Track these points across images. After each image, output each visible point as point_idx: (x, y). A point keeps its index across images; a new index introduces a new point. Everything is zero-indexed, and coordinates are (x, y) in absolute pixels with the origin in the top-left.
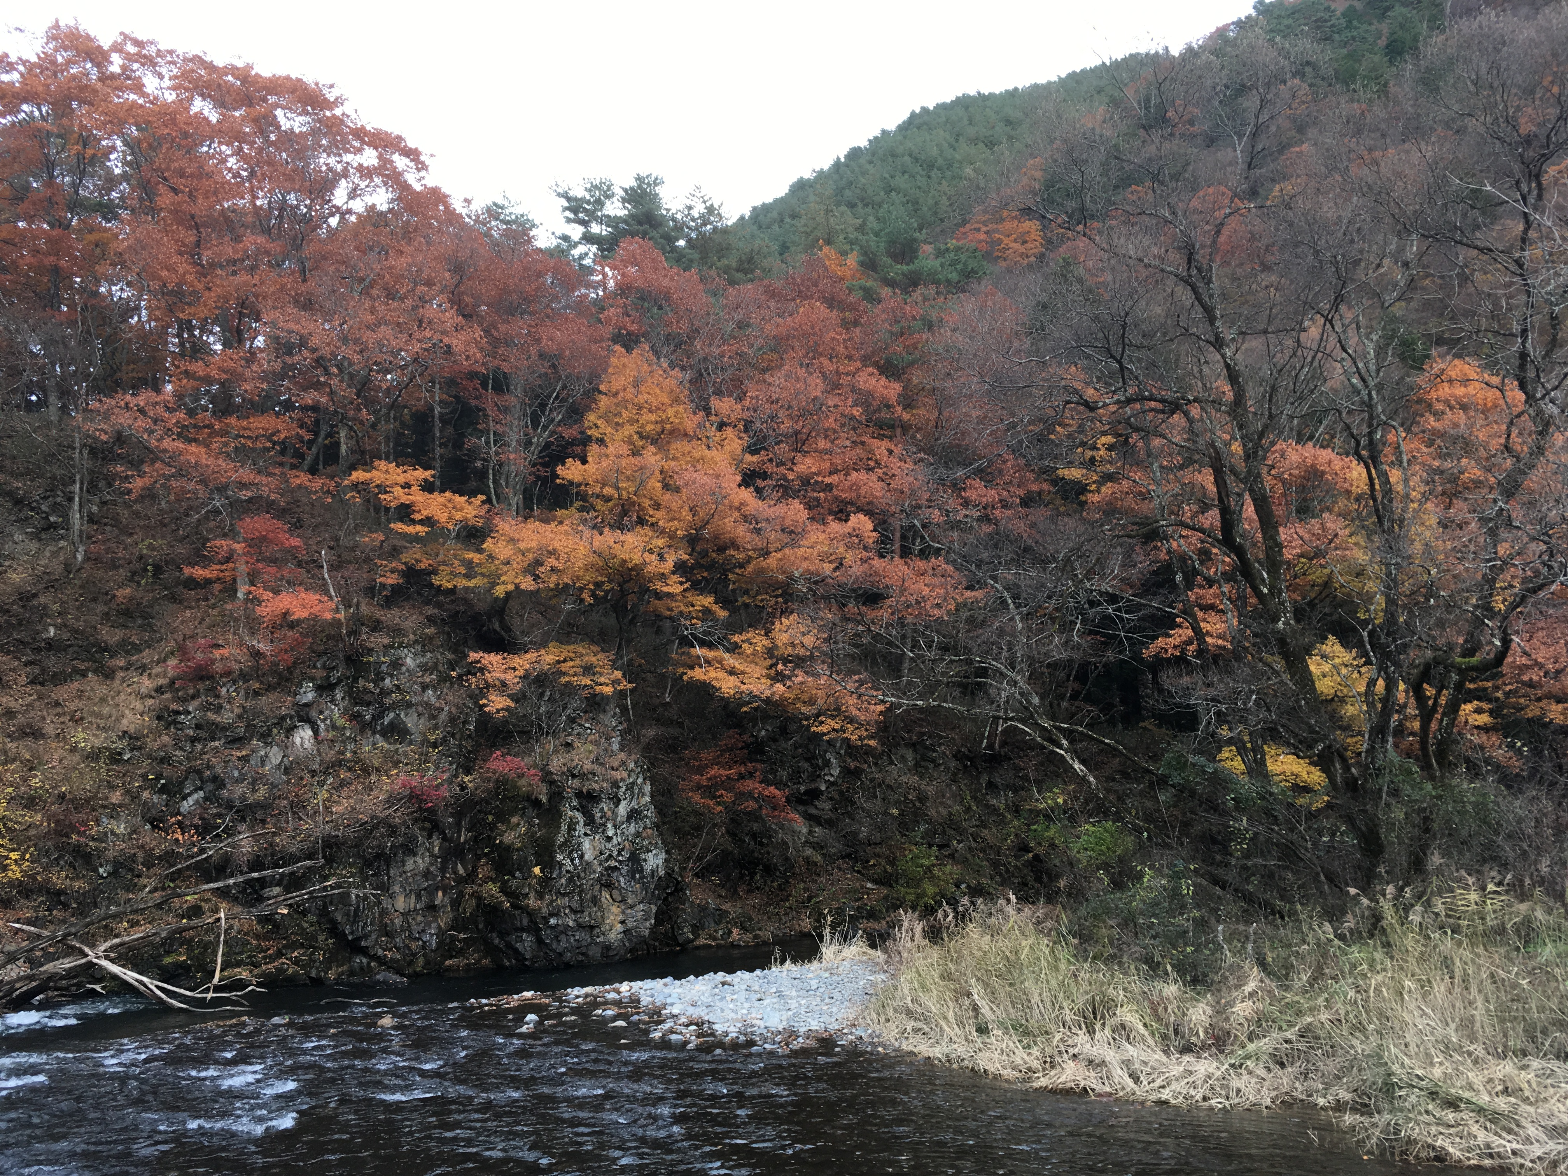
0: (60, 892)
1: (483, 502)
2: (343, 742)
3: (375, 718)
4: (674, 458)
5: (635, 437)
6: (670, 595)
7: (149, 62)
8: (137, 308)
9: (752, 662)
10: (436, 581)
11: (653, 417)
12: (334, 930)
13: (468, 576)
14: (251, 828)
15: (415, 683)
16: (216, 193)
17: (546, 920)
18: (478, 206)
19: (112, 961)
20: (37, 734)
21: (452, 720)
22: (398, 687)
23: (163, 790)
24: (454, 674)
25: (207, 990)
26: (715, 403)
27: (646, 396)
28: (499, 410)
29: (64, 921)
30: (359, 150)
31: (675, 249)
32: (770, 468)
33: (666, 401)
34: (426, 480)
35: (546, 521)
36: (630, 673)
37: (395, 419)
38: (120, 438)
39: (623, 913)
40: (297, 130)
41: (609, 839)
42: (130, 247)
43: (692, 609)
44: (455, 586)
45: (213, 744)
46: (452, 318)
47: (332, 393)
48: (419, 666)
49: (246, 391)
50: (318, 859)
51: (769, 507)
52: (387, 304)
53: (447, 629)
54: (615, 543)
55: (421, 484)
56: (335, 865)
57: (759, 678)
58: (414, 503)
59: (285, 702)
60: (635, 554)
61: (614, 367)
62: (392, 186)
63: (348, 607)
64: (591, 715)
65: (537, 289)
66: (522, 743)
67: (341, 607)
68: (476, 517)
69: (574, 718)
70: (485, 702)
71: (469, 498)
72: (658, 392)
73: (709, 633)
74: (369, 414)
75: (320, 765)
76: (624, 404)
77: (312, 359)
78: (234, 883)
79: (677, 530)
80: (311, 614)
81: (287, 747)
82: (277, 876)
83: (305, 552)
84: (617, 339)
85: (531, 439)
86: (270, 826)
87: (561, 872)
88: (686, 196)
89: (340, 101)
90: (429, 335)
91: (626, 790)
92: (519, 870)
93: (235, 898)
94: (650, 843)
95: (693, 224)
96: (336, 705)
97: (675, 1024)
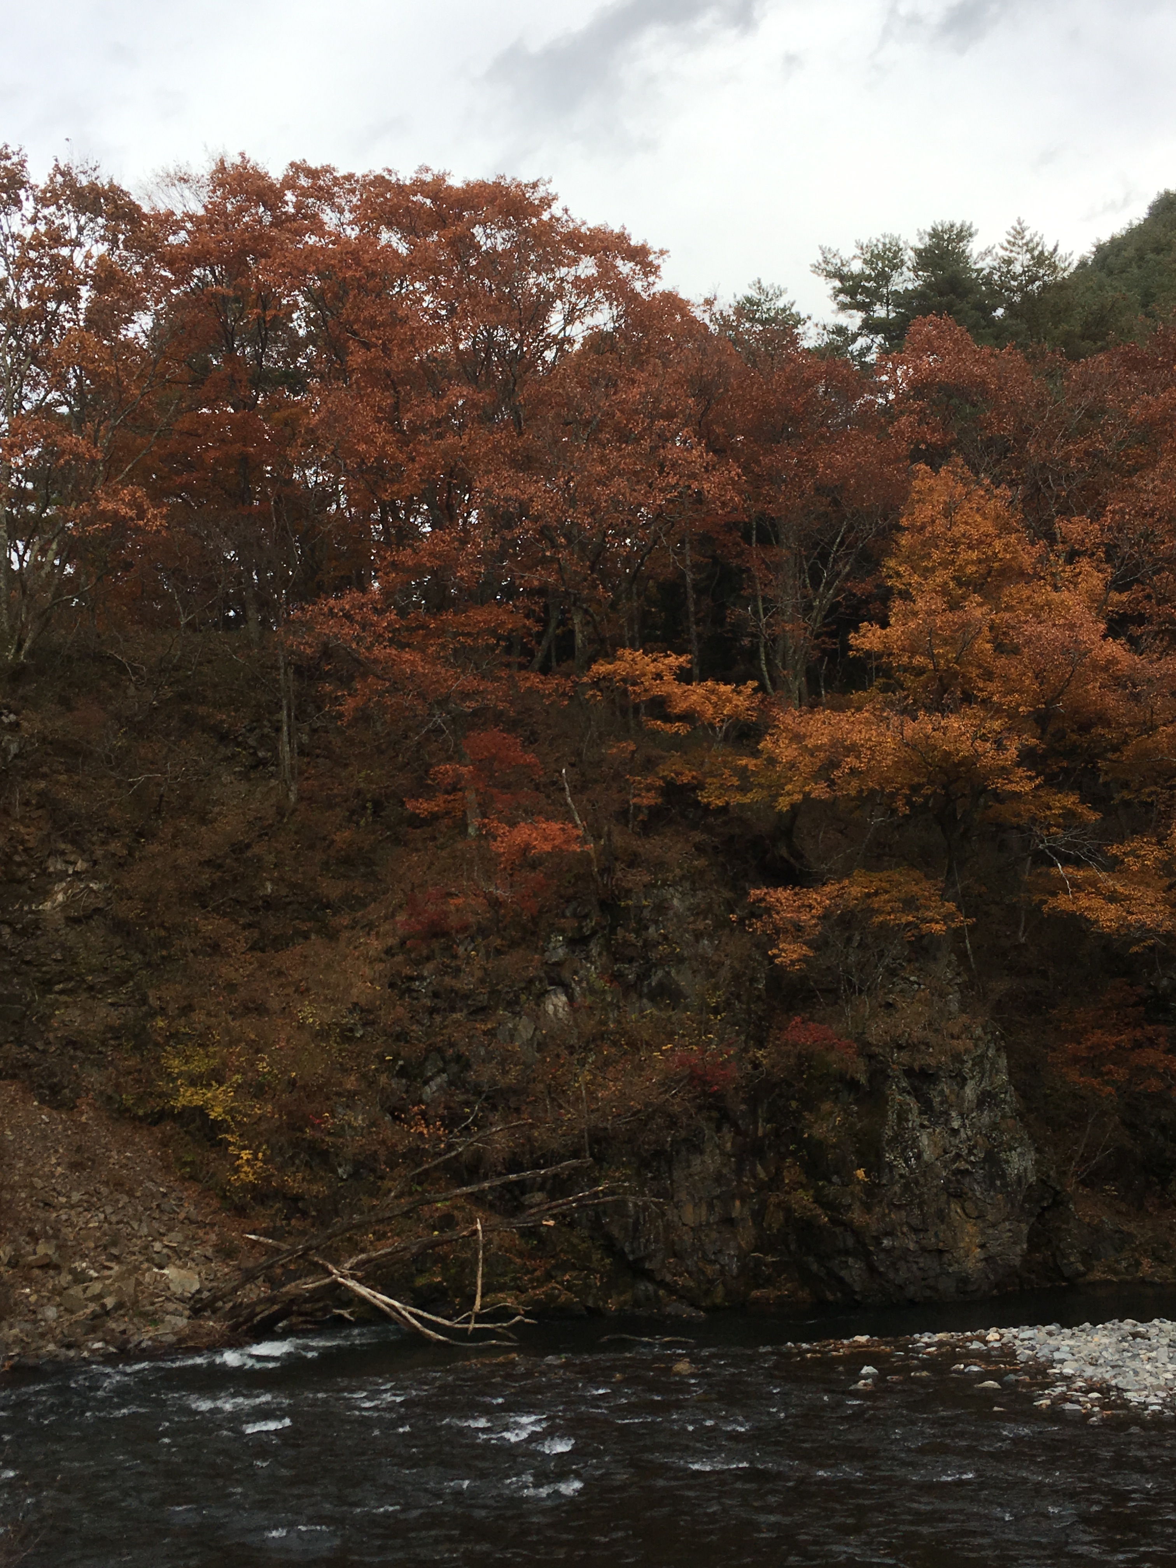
0: (297, 1198)
1: (755, 690)
2: (603, 1009)
3: (643, 976)
4: (1009, 608)
5: (952, 584)
6: (1017, 795)
7: (325, 195)
8: (336, 493)
9: (1140, 883)
10: (703, 797)
11: (974, 555)
12: (610, 1247)
13: (743, 789)
14: (505, 1119)
15: (686, 931)
16: (412, 341)
17: (877, 1240)
18: (726, 304)
19: (360, 1281)
20: (261, 1010)
21: (737, 977)
22: (665, 937)
23: (402, 1073)
24: (733, 917)
25: (467, 1320)
26: (1061, 526)
27: (962, 528)
28: (768, 568)
29: (304, 1233)
30: (575, 261)
31: (992, 322)
32: (1148, 608)
33: (991, 530)
34: (680, 668)
35: (839, 708)
36: (967, 905)
37: (639, 595)
38: (327, 652)
39: (983, 1233)
40: (500, 248)
41: (955, 1132)
42: (322, 420)
43: (1048, 813)
44: (728, 803)
45: (454, 1015)
46: (701, 456)
47: (561, 570)
48: (689, 909)
49: (462, 578)
50: (585, 1157)
51: (1151, 662)
52: (620, 449)
53: (721, 859)
54: (934, 730)
55: (675, 674)
56: (605, 1165)
57: (1152, 905)
58: (669, 695)
59: (532, 961)
60: (963, 742)
61: (918, 492)
62: (617, 299)
63: (598, 837)
64: (917, 965)
65: (807, 403)
66: (827, 1005)
67: (589, 838)
68: (748, 710)
69: (895, 969)
70: (775, 951)
71: (737, 686)
72: (979, 519)
73: (1075, 846)
74: (607, 592)
75: (579, 1039)
76: (933, 541)
77: (534, 530)
78: (490, 1187)
79: (1019, 705)
80: (554, 847)
81: (538, 1018)
82: (539, 1179)
83: (542, 773)
84: (916, 456)
85: (811, 602)
86: (526, 1116)
87: (893, 1177)
88: (1002, 247)
89: (547, 202)
90: (672, 481)
91: (973, 1065)
92: (837, 1173)
93: (492, 1206)
94: (1012, 1138)
95: (1016, 284)
96: (592, 963)
97: (1069, 1389)
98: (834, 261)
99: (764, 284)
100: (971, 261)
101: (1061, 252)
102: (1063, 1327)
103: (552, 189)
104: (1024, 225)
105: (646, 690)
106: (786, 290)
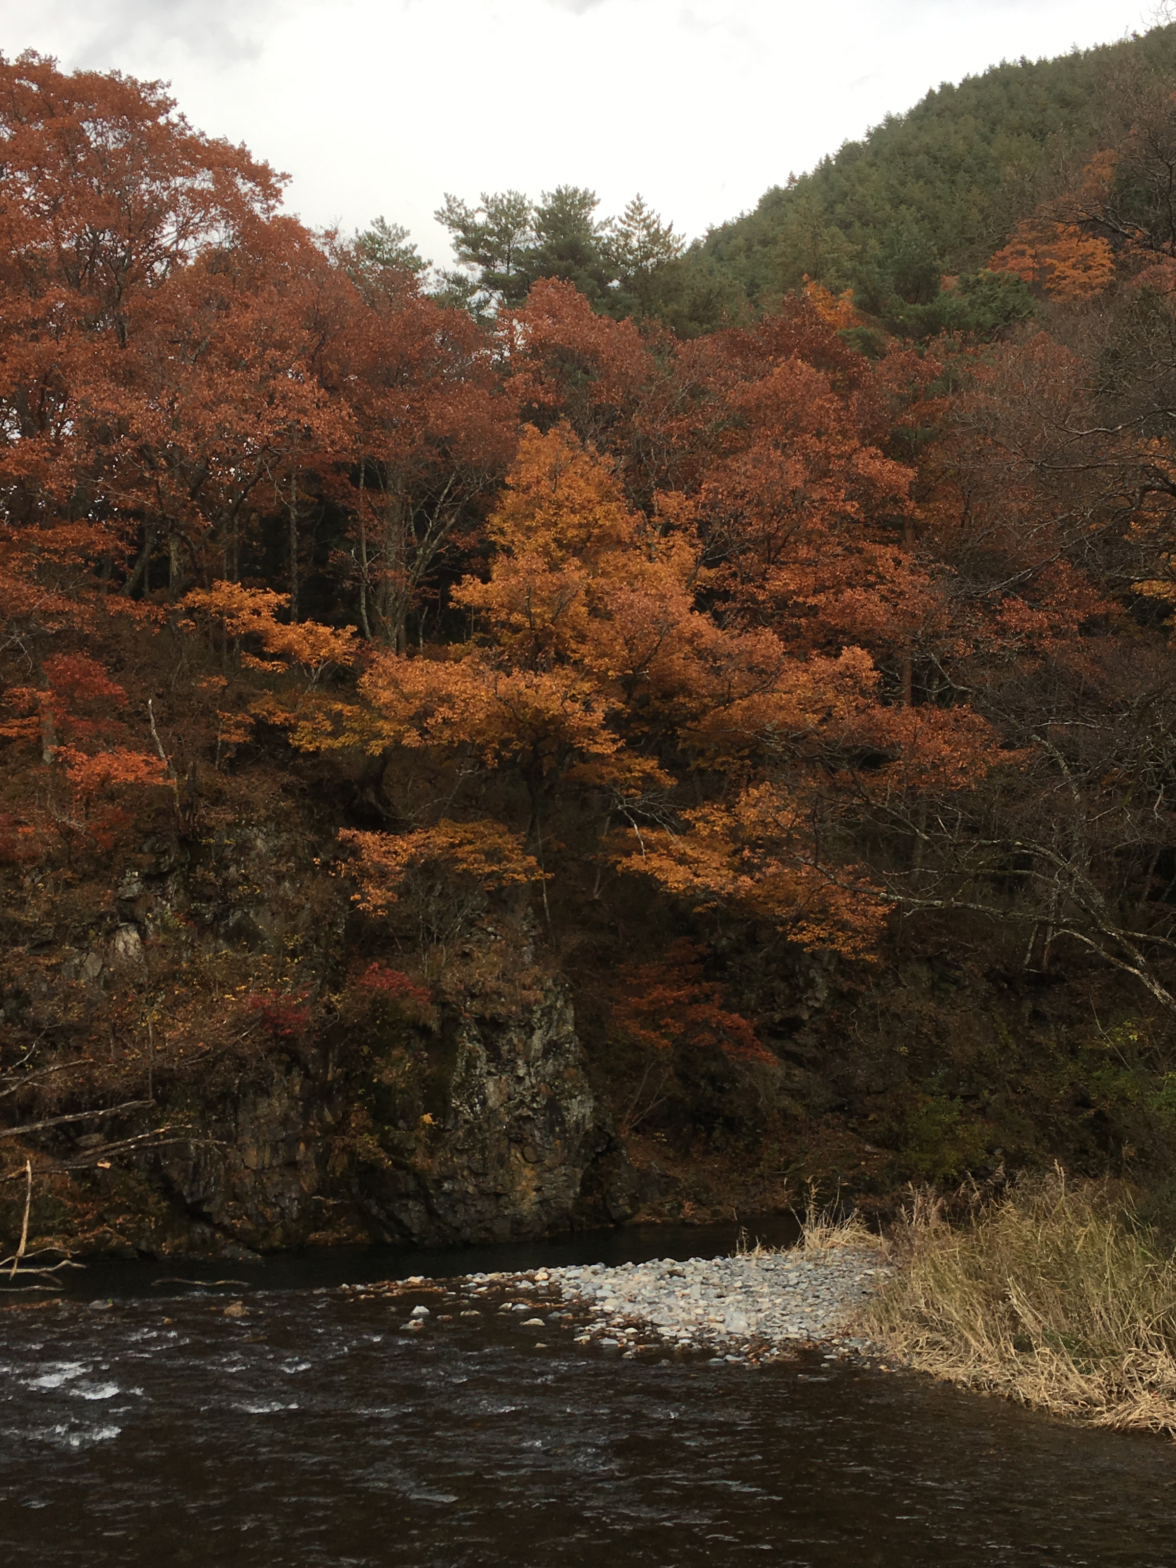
1: (354, 635)
2: (178, 948)
3: (219, 917)
4: (604, 574)
5: (553, 546)
6: (600, 757)
9: (708, 847)
10: (294, 740)
11: (576, 519)
12: (168, 1190)
13: (334, 735)
14: (64, 1058)
15: (268, 872)
16: (9, 233)
17: (438, 1183)
18: (347, 237)
21: (316, 921)
22: (246, 877)
24: (317, 861)
25: (10, 1265)
26: (659, 499)
27: (566, 491)
28: (373, 512)
30: (192, 173)
31: (607, 292)
32: (733, 585)
33: (594, 497)
34: (279, 606)
35: (437, 658)
36: (546, 863)
37: (240, 527)
39: (540, 1177)
40: (111, 148)
41: (520, 1080)
43: (628, 775)
44: (318, 748)
45: (15, 949)
46: (312, 392)
47: (159, 493)
48: (272, 851)
49: (51, 492)
50: (147, 1099)
51: (732, 638)
52: (228, 375)
53: (307, 801)
54: (527, 687)
55: (273, 610)
56: (168, 1106)
57: (717, 869)
58: (266, 631)
59: (104, 896)
60: (553, 702)
61: (525, 453)
62: (234, 219)
63: (182, 772)
64: (495, 916)
65: (423, 350)
66: (405, 952)
67: (173, 772)
68: (345, 654)
69: (473, 920)
70: (358, 896)
71: (336, 629)
72: (583, 485)
73: (652, 808)
74: (207, 520)
75: (149, 978)
76: (538, 502)
77: (134, 449)
78: (43, 1128)
79: (608, 670)
80: (137, 778)
81: (107, 954)
82: (97, 1120)
83: (127, 702)
84: (527, 415)
85: (415, 550)
86: (87, 1056)
87: (457, 1122)
88: (621, 220)
89: (165, 106)
90: (283, 414)
91: (542, 1016)
92: (402, 1117)
93: (44, 1148)
94: (574, 1086)
95: (631, 257)
96: (168, 900)
97: (608, 1325)
98: (458, 211)
99: (388, 224)
100: (592, 228)
101: (675, 232)
102: (607, 1266)
103: (171, 94)
104: (643, 201)
105: (244, 624)
106: (408, 233)
